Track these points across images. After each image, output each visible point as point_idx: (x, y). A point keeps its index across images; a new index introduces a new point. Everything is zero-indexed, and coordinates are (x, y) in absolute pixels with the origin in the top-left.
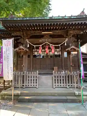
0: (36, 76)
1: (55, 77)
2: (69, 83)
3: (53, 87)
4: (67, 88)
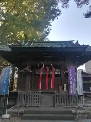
0: (39, 96)
3: (54, 106)
4: (67, 107)
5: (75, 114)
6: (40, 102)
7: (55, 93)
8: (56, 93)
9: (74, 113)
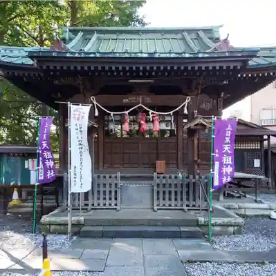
0: (116, 184)
1: (158, 185)
2: (188, 199)
3: (153, 209)
4: (182, 210)
5: (206, 225)
6: (119, 198)
7: (155, 178)
8: (158, 178)
9: (203, 223)
